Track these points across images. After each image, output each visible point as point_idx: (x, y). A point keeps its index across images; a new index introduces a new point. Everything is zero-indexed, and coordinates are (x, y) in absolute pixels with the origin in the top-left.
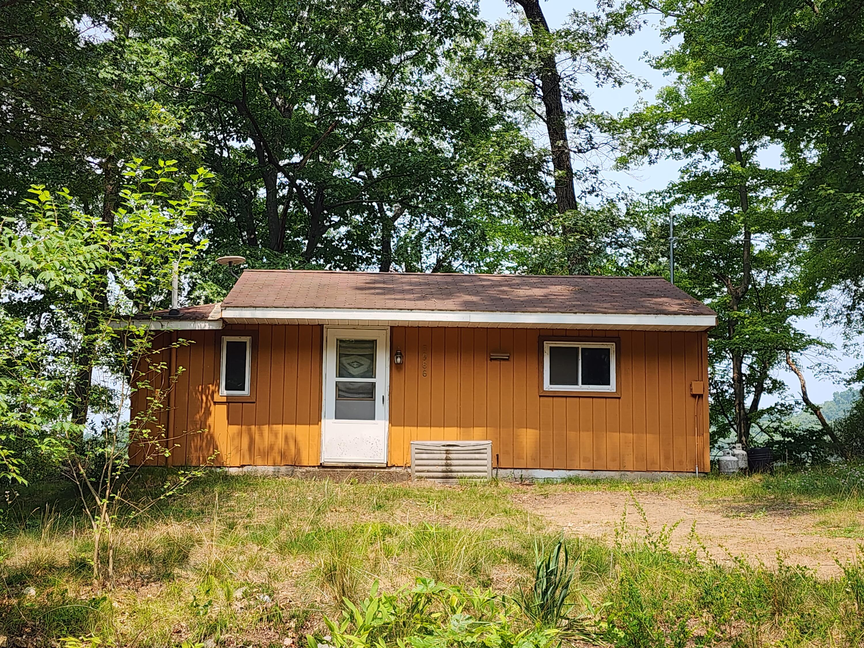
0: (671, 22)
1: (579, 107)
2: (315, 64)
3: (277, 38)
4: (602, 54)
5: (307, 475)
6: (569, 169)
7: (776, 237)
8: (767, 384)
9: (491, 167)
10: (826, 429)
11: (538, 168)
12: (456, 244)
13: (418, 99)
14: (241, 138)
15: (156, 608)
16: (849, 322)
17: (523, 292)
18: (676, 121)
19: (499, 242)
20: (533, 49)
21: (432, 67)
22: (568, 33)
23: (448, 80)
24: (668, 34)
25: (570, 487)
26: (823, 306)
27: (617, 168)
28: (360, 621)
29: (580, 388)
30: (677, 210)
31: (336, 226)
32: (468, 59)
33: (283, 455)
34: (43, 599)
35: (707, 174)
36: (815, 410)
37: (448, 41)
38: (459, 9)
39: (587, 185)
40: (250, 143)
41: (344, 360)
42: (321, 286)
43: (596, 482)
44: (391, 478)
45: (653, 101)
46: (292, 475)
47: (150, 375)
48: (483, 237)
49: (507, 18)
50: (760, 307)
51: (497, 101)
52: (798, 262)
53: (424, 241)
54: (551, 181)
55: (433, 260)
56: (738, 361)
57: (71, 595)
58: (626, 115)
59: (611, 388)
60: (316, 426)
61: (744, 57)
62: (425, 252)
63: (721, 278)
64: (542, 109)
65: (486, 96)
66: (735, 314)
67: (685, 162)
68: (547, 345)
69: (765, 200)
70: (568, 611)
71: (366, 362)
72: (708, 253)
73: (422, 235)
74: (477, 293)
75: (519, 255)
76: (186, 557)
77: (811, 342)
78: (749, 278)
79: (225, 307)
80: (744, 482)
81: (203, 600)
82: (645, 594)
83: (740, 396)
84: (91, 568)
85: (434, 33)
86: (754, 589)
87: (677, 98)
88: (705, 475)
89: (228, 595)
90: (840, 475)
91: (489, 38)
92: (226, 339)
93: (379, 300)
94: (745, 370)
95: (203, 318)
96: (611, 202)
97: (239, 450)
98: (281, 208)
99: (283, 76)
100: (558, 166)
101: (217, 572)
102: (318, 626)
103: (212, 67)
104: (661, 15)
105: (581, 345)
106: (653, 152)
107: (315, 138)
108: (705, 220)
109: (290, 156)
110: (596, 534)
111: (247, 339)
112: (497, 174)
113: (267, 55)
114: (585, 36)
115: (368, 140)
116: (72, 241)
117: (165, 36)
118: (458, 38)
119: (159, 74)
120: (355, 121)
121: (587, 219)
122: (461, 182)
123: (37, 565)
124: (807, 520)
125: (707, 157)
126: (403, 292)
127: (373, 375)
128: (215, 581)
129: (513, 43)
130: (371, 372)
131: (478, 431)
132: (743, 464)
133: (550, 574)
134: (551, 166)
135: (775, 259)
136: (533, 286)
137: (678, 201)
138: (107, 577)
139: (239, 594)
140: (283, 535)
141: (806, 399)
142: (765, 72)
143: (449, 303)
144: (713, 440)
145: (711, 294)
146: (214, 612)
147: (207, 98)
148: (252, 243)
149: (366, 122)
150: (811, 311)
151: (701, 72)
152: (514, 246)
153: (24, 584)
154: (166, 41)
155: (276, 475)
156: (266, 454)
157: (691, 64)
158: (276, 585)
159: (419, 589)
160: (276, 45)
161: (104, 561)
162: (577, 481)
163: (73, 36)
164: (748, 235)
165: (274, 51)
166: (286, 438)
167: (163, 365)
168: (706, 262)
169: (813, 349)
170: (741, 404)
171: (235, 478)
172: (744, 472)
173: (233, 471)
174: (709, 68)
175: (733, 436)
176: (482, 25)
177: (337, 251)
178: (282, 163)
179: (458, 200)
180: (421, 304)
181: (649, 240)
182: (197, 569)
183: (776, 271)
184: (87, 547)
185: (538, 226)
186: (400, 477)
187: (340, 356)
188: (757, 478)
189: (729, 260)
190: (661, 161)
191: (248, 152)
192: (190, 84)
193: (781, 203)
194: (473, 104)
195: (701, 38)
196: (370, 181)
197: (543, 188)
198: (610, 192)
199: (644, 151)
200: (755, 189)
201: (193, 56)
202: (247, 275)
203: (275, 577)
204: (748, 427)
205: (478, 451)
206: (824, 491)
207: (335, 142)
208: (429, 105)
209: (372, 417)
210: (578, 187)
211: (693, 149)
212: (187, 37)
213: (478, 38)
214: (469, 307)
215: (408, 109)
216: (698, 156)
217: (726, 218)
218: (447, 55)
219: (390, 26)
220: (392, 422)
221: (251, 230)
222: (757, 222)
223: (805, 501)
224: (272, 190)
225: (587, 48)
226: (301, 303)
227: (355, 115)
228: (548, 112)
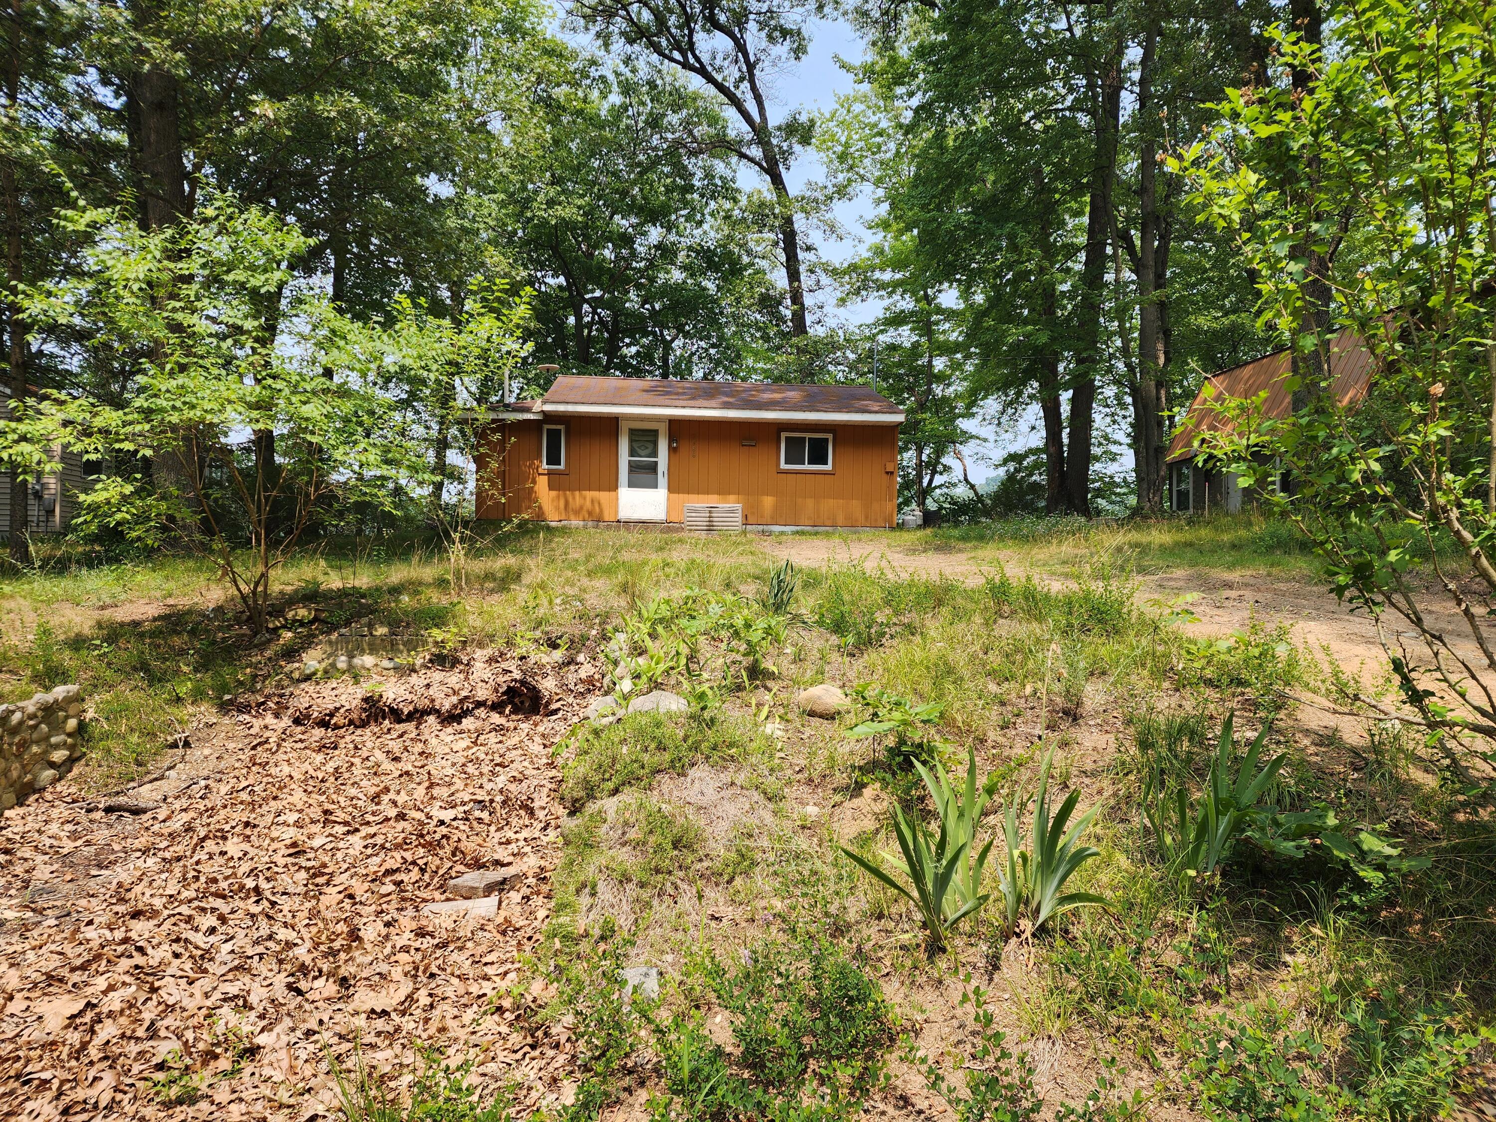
0: (880, 192)
1: (811, 256)
2: (611, 218)
3: (582, 196)
4: (828, 216)
5: (608, 527)
6: (802, 305)
7: (951, 360)
8: (940, 468)
9: (746, 302)
10: (980, 498)
11: (780, 303)
12: (718, 363)
13: (690, 248)
14: (555, 275)
15: (498, 610)
16: (999, 424)
17: (767, 396)
18: (882, 270)
19: (750, 362)
20: (777, 211)
21: (700, 223)
22: (803, 198)
23: (712, 234)
24: (878, 202)
25: (797, 537)
26: (981, 412)
27: (838, 306)
28: (646, 615)
29: (807, 467)
30: (881, 338)
31: (628, 345)
32: (727, 217)
33: (590, 513)
34: (414, 604)
35: (903, 311)
36: (972, 487)
37: (712, 203)
38: (721, 177)
39: (815, 318)
40: (562, 280)
41: (635, 445)
42: (618, 389)
43: (816, 534)
44: (669, 530)
45: (866, 254)
46: (597, 527)
47: (489, 443)
48: (738, 356)
49: (759, 187)
50: (937, 412)
51: (749, 253)
52: (965, 379)
53: (695, 358)
54: (788, 314)
55: (701, 374)
56: (920, 451)
57: (435, 600)
58: (845, 265)
59: (829, 467)
60: (612, 493)
61: (934, 219)
62: (695, 368)
63: (910, 389)
64: (783, 258)
65: (741, 246)
66: (919, 417)
67: (887, 302)
68: (783, 435)
69: (944, 332)
70: (792, 608)
71: (651, 446)
72: (902, 371)
73: (693, 354)
74: (732, 396)
75: (765, 371)
76: (519, 576)
77: (972, 437)
78: (930, 391)
79: (544, 403)
80: (920, 533)
81: (531, 604)
82: (847, 597)
83: (920, 477)
84: (448, 582)
85: (702, 196)
86: (922, 589)
87: (882, 252)
88: (892, 528)
89: (551, 602)
90: (988, 527)
91: (743, 201)
92: (546, 427)
93: (661, 400)
94: (924, 458)
95: (528, 410)
96: (833, 330)
97: (557, 508)
98: (586, 331)
99: (586, 226)
100: (794, 302)
101: (542, 586)
102: (616, 621)
103: (532, 219)
104: (872, 187)
105: (808, 435)
106: (864, 293)
107: (612, 276)
108: (900, 346)
109: (593, 291)
110: (815, 565)
111: (562, 427)
112: (749, 307)
113: (575, 210)
114: (816, 201)
115: (652, 280)
116: (427, 340)
117: (495, 192)
118: (720, 200)
119: (492, 223)
120: (642, 264)
121: (815, 342)
122: (721, 313)
123: (411, 583)
124: (963, 557)
125: (903, 298)
126: (677, 394)
127: (656, 455)
128: (540, 592)
129: (762, 205)
130: (655, 454)
131: (732, 497)
132: (920, 522)
133: (779, 582)
134: (789, 302)
135: (950, 377)
136: (774, 391)
137: (882, 332)
138: (461, 589)
139: (558, 601)
140: (590, 566)
141: (966, 480)
142: (950, 232)
143: (713, 403)
144: (900, 508)
145: (902, 402)
146: (541, 612)
147: (528, 243)
148: (565, 357)
149: (651, 265)
150: (973, 415)
151: (901, 232)
152: (760, 365)
153: (400, 593)
154: (495, 196)
155: (585, 527)
156: (577, 512)
157: (895, 227)
158: (587, 596)
159: (688, 592)
160: (580, 202)
161: (459, 579)
162: (802, 533)
163: (424, 190)
164: (931, 357)
165: (579, 208)
166: (592, 501)
167: (498, 436)
168: (899, 378)
169: (972, 443)
170: (921, 482)
171: (556, 529)
172: (919, 527)
173: (553, 524)
174: (908, 228)
175: (914, 506)
176: (738, 191)
177: (630, 365)
178: (587, 296)
179: (720, 327)
180: (692, 403)
181: (859, 360)
182: (528, 586)
183: (949, 385)
184: (447, 572)
185: (779, 348)
186: (677, 530)
187: (631, 441)
188: (929, 531)
189: (916, 377)
190: (870, 299)
191: (560, 287)
192: (515, 232)
193: (955, 334)
194: (731, 253)
195: (901, 205)
196: (653, 312)
197: (782, 319)
198: (831, 322)
199: (857, 292)
200: (937, 323)
201: (518, 209)
202: (561, 379)
203: (585, 591)
204: (925, 498)
205: (732, 512)
206: (976, 538)
207: (628, 281)
208: (698, 253)
209: (656, 487)
210: (809, 319)
211: (893, 292)
212: (512, 195)
213: (735, 200)
214: (727, 406)
215: (681, 257)
216: (897, 297)
217: (916, 345)
218: (712, 214)
219: (669, 190)
220: (671, 490)
221: (564, 348)
222: (938, 348)
223: (961, 545)
224: (579, 318)
225: (817, 210)
226: (602, 400)
227: (642, 259)
228: (788, 260)
